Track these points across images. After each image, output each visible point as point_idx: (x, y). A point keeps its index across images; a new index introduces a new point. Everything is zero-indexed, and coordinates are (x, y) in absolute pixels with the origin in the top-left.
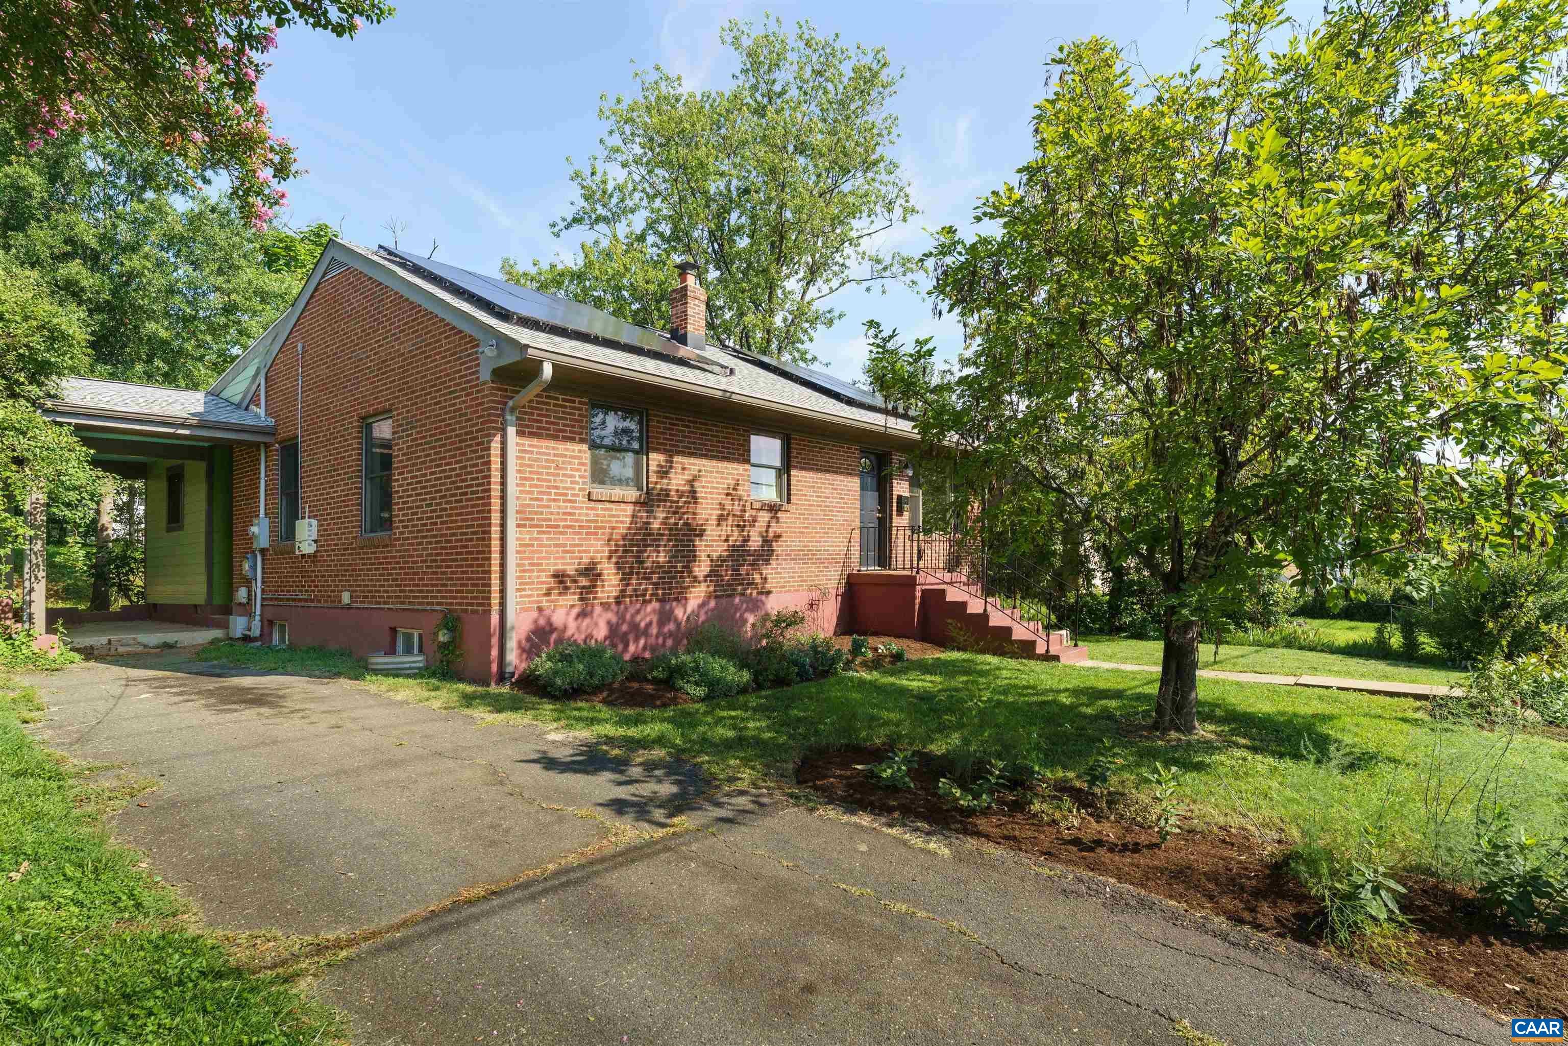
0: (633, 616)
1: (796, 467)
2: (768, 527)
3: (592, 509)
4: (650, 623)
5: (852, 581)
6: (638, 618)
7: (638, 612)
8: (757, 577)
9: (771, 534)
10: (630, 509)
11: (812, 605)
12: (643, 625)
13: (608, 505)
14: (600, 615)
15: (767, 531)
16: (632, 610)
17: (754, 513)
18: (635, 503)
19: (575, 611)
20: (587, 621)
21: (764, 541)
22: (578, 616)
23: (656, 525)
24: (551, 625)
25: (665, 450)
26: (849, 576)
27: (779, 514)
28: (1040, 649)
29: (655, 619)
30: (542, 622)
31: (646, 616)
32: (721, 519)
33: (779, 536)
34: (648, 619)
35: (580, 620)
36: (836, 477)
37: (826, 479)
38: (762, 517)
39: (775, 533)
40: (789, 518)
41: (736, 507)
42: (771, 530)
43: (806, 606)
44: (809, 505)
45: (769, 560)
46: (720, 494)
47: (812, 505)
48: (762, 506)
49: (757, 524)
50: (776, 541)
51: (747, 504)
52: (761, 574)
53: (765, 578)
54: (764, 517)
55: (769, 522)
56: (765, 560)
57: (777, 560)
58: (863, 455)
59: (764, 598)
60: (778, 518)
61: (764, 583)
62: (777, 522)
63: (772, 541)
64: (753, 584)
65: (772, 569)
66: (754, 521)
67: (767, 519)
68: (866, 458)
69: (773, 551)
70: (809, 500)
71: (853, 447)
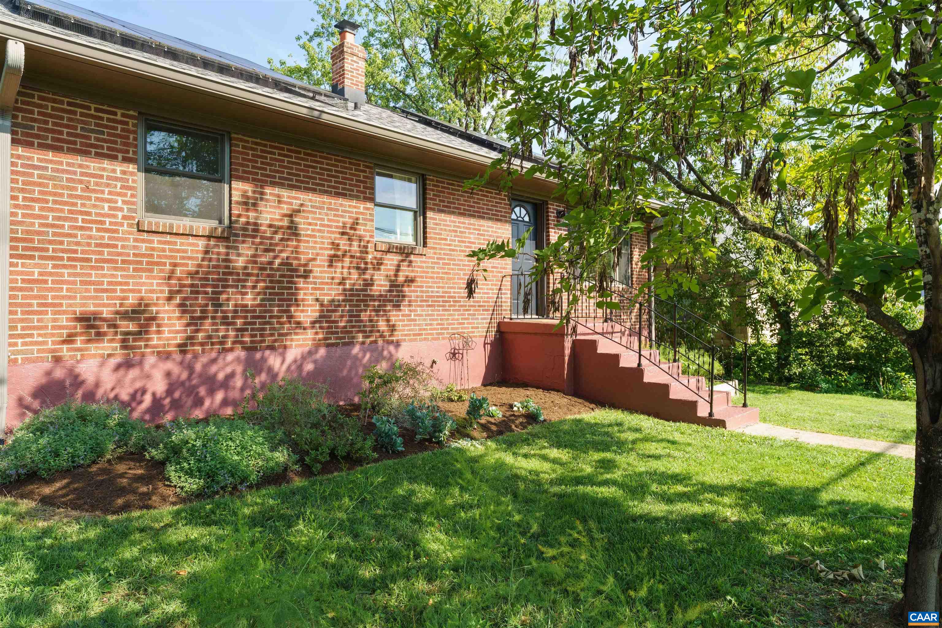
0: (206, 366)
1: (432, 209)
2: (398, 270)
3: (143, 241)
4: (232, 375)
5: (503, 329)
6: (214, 369)
7: (214, 361)
8: (382, 325)
9: (401, 279)
10: (201, 243)
11: (454, 354)
12: (221, 376)
13: (168, 238)
14: (153, 366)
15: (396, 276)
16: (204, 359)
17: (379, 255)
18: (209, 237)
19: (113, 362)
20: (133, 373)
21: (391, 286)
22: (118, 367)
23: (240, 262)
24: (74, 378)
25: (254, 180)
26: (499, 324)
27: (412, 258)
28: (703, 411)
29: (239, 369)
30: (59, 373)
31: (227, 365)
32: (332, 260)
33: (412, 281)
34: (229, 370)
35: (122, 372)
36: (482, 222)
37: (471, 224)
38: (389, 259)
39: (407, 277)
40: (425, 262)
41: (355, 247)
42: (401, 274)
43: (448, 355)
44: (450, 250)
45: (399, 306)
46: (333, 232)
47: (453, 250)
48: (389, 249)
49: (382, 267)
50: (409, 286)
51: (369, 245)
52: (388, 321)
53: (394, 326)
54: (393, 260)
55: (399, 266)
56: (394, 306)
57: (410, 306)
58: (517, 203)
59: (392, 348)
60: (411, 262)
61: (392, 331)
62: (409, 266)
63: (403, 286)
64: (378, 331)
65: (403, 315)
66: (378, 264)
67: (396, 263)
68: (521, 206)
69: (404, 296)
70: (450, 245)
71: (503, 193)
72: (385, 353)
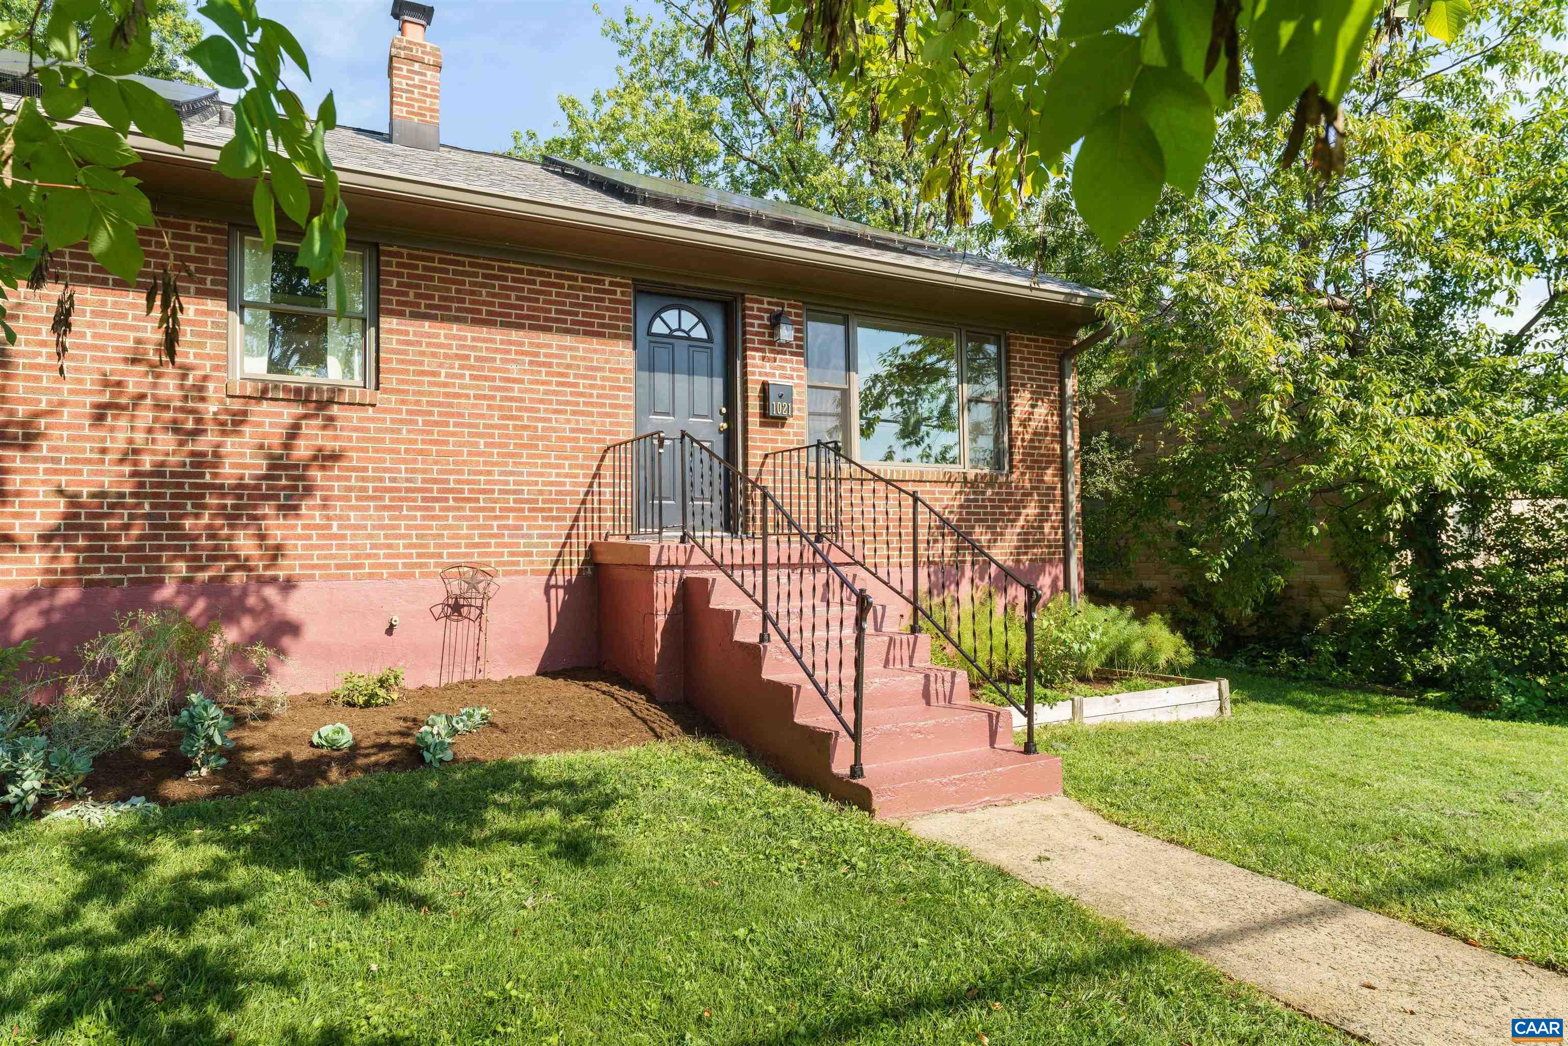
1: (391, 313)
2: (292, 436)
5: (604, 558)
8: (244, 545)
9: (302, 450)
11: (456, 608)
15: (287, 446)
17: (237, 405)
21: (271, 467)
26: (591, 550)
27: (335, 410)
32: (99, 415)
33: (335, 457)
36: (543, 338)
37: (510, 343)
38: (266, 414)
39: (320, 449)
40: (372, 420)
41: (170, 387)
42: (301, 442)
43: (437, 610)
44: (446, 395)
45: (296, 507)
46: (108, 360)
47: (458, 396)
48: (265, 391)
49: (247, 429)
50: (323, 468)
51: (211, 386)
52: (262, 537)
53: (278, 547)
54: (281, 415)
55: (296, 426)
56: (280, 508)
57: (325, 507)
58: (669, 302)
59: (270, 592)
60: (331, 419)
61: (275, 558)
62: (325, 427)
63: (306, 467)
64: (236, 557)
65: (305, 527)
66: (235, 423)
67: (287, 420)
68: (680, 308)
69: (308, 489)
70: (445, 385)
71: (608, 280)
72: (252, 601)
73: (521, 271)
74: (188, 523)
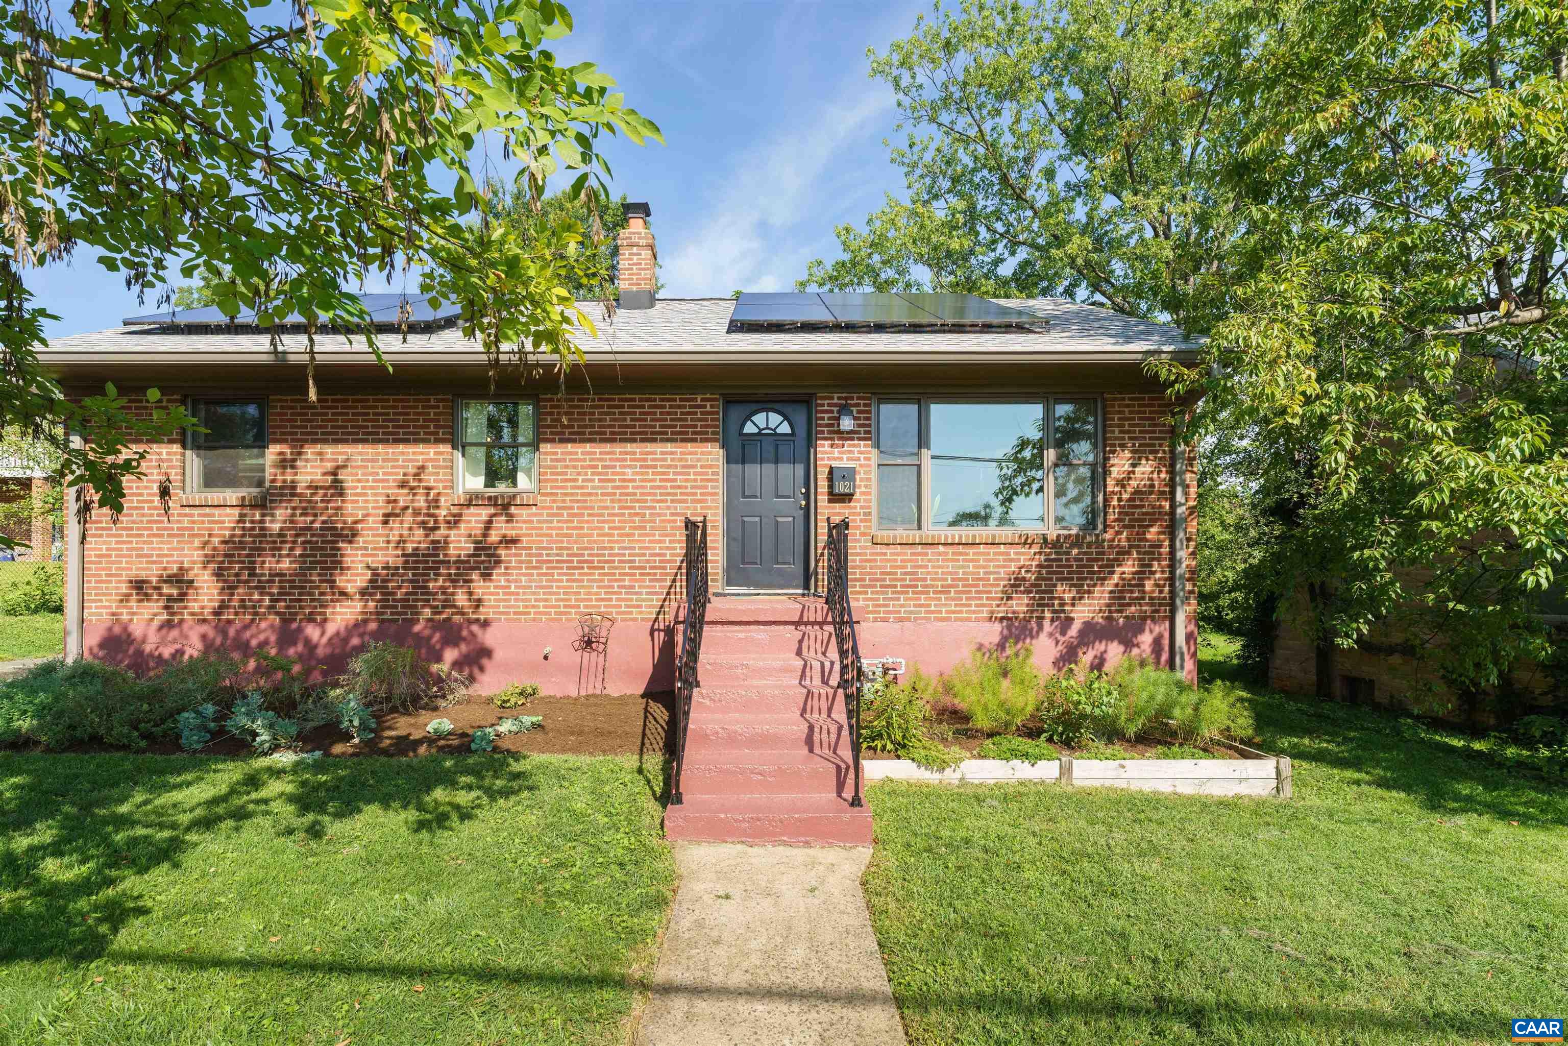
0: (238, 632)
1: (550, 441)
2: (487, 528)
3: (186, 515)
4: (266, 643)
6: (248, 634)
7: (246, 627)
8: (461, 598)
9: (494, 537)
10: (236, 512)
11: (589, 643)
12: (254, 643)
13: (208, 510)
14: (191, 628)
15: (485, 535)
16: (238, 624)
17: (455, 510)
18: (242, 506)
19: (156, 623)
20: (175, 633)
21: (476, 549)
22: (161, 628)
23: (276, 527)
24: (129, 635)
25: (293, 440)
27: (513, 510)
29: (273, 638)
30: (117, 630)
31: (260, 632)
33: (514, 541)
34: (262, 637)
35: (164, 631)
36: (650, 447)
37: (626, 453)
38: (473, 515)
39: (504, 536)
40: (535, 515)
41: (421, 501)
42: (493, 532)
43: (577, 644)
44: (583, 494)
45: (490, 575)
46: (389, 488)
47: (590, 494)
48: (471, 500)
49: (462, 525)
50: (507, 548)
51: (443, 499)
52: (471, 594)
53: (479, 600)
54: (480, 515)
55: (490, 522)
56: (482, 575)
57: (506, 574)
58: (754, 407)
59: (475, 628)
60: (511, 515)
61: (477, 607)
62: (507, 522)
63: (496, 548)
64: (455, 607)
65: (496, 587)
66: (456, 522)
67: (485, 518)
68: (767, 410)
69: (498, 562)
70: (582, 487)
71: (699, 397)
72: (465, 633)
73: (634, 400)
74: (431, 585)
